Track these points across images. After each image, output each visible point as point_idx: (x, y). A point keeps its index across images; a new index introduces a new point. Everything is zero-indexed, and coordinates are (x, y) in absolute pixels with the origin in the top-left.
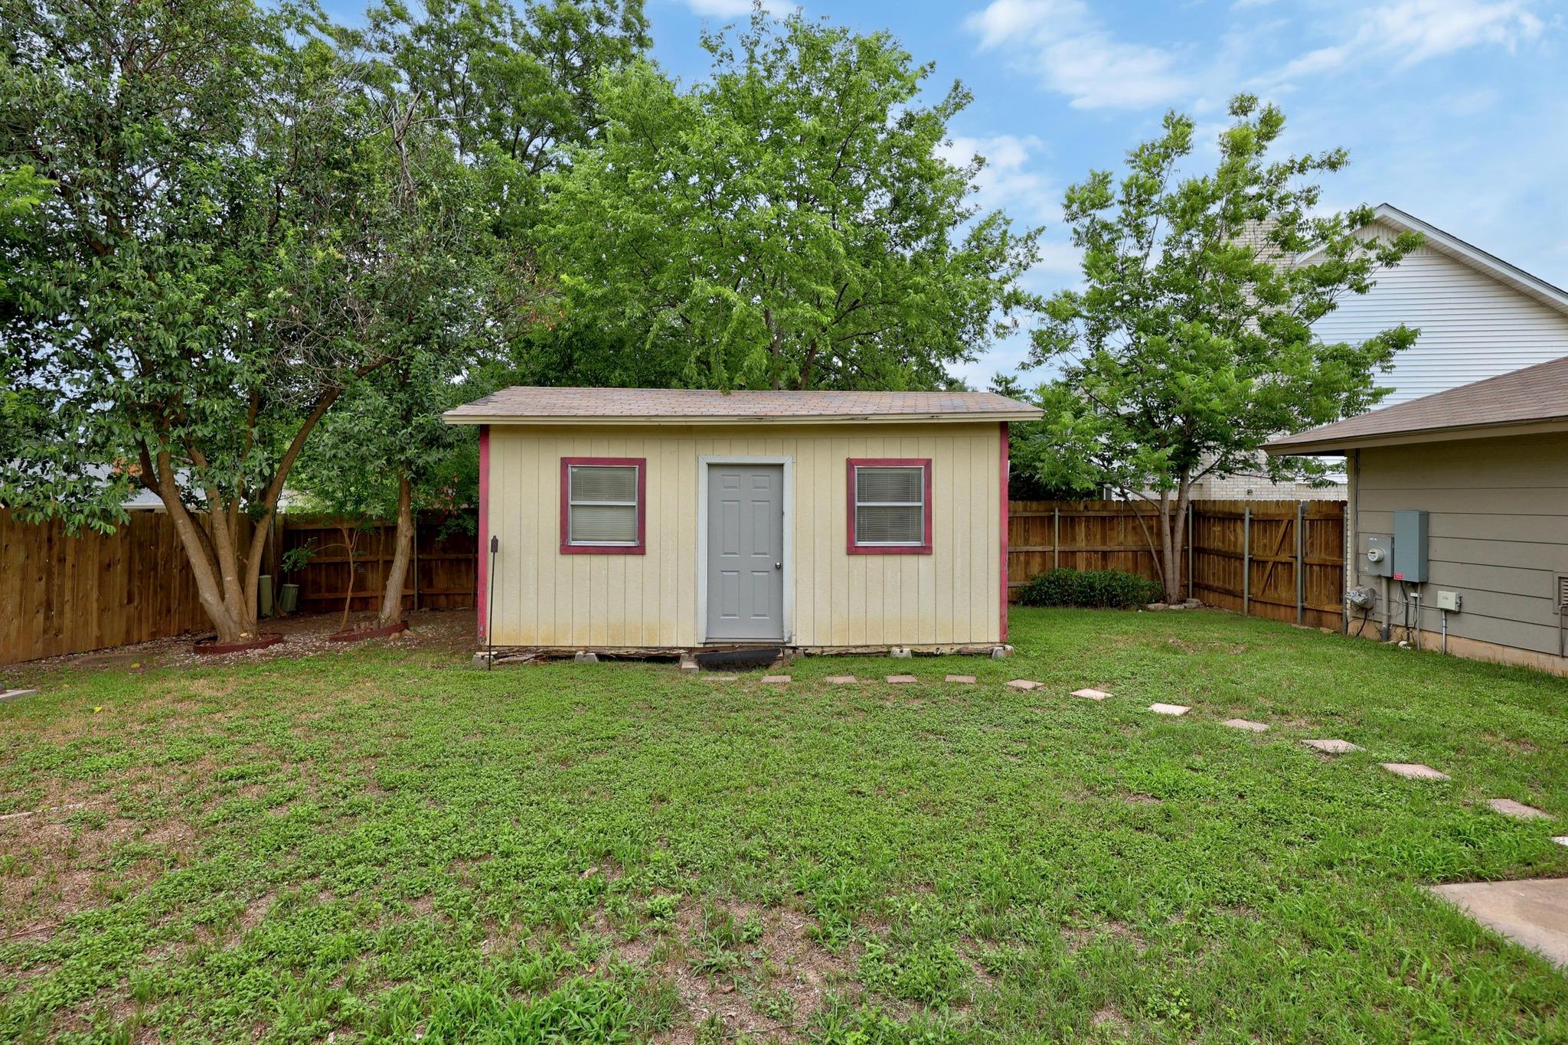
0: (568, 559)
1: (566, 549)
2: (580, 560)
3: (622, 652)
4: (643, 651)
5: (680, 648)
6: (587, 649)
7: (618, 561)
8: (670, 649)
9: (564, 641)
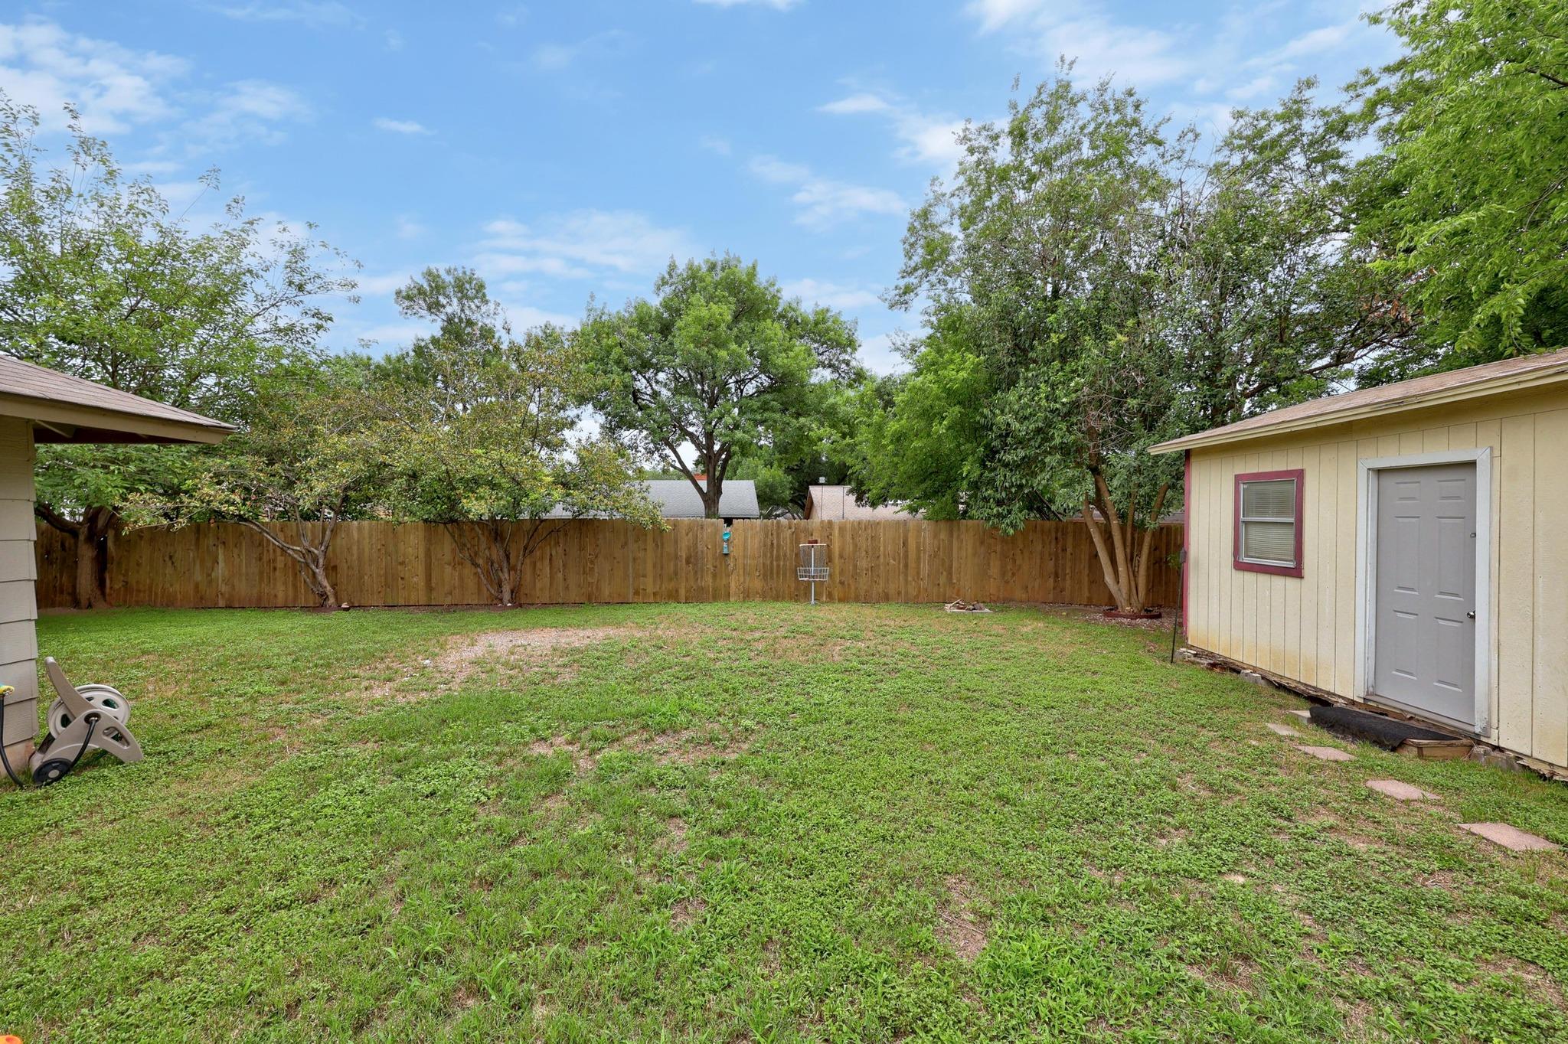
0: (1240, 575)
1: (1239, 566)
2: (1250, 577)
3: (1284, 682)
4: (1302, 687)
5: (1340, 696)
6: (1255, 670)
7: (1278, 581)
8: (1329, 693)
9: (1237, 656)
